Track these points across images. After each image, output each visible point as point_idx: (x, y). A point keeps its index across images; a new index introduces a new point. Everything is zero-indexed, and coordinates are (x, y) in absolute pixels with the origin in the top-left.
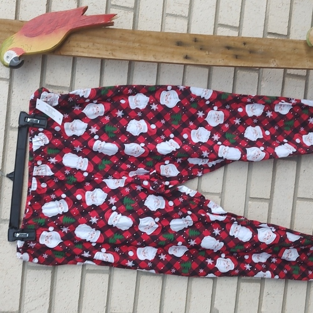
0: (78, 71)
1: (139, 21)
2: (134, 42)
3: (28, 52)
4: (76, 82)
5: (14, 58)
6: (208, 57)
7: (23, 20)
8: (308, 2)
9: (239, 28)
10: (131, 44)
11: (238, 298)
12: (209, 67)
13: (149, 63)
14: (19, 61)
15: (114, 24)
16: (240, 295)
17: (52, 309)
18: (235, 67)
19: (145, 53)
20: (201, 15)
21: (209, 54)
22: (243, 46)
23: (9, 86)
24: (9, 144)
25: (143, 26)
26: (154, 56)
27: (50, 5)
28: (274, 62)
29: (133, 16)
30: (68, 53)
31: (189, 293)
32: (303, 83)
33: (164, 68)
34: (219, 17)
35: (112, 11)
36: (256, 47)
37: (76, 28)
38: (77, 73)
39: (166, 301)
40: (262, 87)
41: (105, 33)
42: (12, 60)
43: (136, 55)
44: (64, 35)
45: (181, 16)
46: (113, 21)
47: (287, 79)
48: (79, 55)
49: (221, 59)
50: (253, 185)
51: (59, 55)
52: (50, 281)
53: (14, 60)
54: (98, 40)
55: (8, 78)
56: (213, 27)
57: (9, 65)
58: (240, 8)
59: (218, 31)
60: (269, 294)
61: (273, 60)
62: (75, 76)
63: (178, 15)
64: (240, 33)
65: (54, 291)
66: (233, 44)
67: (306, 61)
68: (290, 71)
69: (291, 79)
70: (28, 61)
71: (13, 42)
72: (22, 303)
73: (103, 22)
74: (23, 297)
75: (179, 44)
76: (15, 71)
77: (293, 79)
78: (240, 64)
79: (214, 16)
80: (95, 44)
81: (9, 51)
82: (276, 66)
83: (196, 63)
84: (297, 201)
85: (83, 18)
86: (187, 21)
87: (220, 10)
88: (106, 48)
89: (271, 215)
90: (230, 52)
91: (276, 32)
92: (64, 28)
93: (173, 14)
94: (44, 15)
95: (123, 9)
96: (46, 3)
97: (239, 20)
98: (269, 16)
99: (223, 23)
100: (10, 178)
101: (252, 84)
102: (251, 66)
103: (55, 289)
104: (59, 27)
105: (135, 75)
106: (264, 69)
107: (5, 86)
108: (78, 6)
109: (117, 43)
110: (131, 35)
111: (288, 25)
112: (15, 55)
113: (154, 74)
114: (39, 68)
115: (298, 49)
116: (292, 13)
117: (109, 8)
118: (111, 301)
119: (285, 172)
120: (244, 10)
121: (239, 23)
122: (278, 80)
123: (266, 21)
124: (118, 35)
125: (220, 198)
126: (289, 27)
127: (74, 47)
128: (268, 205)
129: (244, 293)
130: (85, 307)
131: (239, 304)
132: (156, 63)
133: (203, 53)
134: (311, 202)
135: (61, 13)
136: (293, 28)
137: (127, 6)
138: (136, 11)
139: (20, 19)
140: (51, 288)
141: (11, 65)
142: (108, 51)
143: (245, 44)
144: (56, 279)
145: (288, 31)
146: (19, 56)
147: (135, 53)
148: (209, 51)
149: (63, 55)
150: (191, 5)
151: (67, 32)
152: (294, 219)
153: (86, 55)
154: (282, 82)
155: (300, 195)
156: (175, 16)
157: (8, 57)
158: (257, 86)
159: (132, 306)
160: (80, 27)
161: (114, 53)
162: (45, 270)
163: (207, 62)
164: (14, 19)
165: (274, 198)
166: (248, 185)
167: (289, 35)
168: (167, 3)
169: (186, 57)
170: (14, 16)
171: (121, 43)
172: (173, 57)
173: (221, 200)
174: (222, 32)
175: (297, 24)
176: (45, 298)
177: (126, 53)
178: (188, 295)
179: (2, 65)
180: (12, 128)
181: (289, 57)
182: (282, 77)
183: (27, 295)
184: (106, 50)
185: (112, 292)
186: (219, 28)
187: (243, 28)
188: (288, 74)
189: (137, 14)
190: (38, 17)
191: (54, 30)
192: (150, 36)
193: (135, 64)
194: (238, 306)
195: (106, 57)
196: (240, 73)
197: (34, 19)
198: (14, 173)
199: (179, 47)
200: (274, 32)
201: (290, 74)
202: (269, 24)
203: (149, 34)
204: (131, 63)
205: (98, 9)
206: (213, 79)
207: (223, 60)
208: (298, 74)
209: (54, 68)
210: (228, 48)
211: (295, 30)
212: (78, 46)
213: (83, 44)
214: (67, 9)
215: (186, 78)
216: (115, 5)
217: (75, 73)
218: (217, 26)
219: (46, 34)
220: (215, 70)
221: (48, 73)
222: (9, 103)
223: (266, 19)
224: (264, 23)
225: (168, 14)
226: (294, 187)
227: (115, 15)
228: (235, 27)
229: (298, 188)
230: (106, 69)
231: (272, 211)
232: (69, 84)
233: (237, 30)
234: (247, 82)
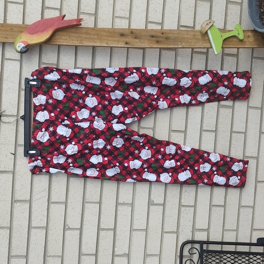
0: (61, 54)
1: (98, 22)
2: (94, 35)
3: (30, 43)
4: (60, 61)
5: (22, 47)
6: (140, 42)
7: (28, 24)
8: (206, 5)
9: (162, 24)
10: (92, 37)
11: (166, 194)
12: (144, 49)
13: (105, 48)
14: (25, 49)
15: (82, 25)
16: (167, 191)
17: (50, 199)
18: (160, 48)
19: (101, 41)
20: (137, 16)
21: (140, 41)
22: (161, 35)
23: (20, 64)
24: (22, 99)
25: (101, 25)
26: (106, 43)
27: (43, 14)
28: (181, 44)
29: (94, 19)
30: (54, 43)
31: (134, 190)
32: (204, 57)
33: (115, 50)
34: (149, 17)
35: (81, 16)
36: (170, 35)
37: (59, 28)
38: (61, 55)
39: (120, 195)
40: (178, 60)
41: (77, 30)
42: (21, 48)
43: (95, 43)
44: (52, 32)
45: (125, 18)
46: (81, 23)
47: (194, 55)
48: (61, 44)
49: (148, 44)
50: (174, 122)
51: (49, 44)
52: (48, 182)
53: (22, 48)
54: (72, 35)
55: (20, 59)
56: (145, 23)
57: (20, 51)
58: (162, 11)
59: (148, 26)
60: (186, 191)
61: (180, 43)
62: (60, 57)
63: (123, 17)
64: (163, 26)
65: (51, 188)
66: (155, 34)
67: (202, 43)
68: (196, 49)
69: (196, 55)
70: (31, 49)
71: (22, 37)
72: (32, 195)
73: (75, 23)
74: (32, 191)
75: (122, 35)
76: (24, 55)
77: (198, 55)
78: (160, 46)
79: (146, 17)
80: (70, 37)
81: (20, 43)
82: (183, 47)
83: (132, 47)
84: (203, 132)
85: (63, 21)
86: (128, 20)
87: (149, 13)
88: (77, 39)
89: (186, 141)
90: (154, 39)
91: (186, 25)
92: (51, 28)
93: (119, 16)
94: (40, 21)
95: (88, 14)
96: (41, 13)
97: (161, 19)
98: (181, 15)
99: (151, 21)
100: (22, 119)
101: (171, 59)
102: (167, 47)
103: (51, 187)
104: (49, 28)
105: (97, 55)
106: (179, 49)
107: (18, 64)
108: (60, 14)
109: (84, 36)
110: (92, 30)
111: (194, 20)
112: (23, 45)
113: (108, 54)
114: (38, 53)
115: (196, 35)
116: (196, 13)
117: (79, 15)
118: (86, 195)
119: (195, 114)
120: (165, 12)
121: (161, 20)
122: (188, 56)
123: (179, 18)
124: (84, 31)
125: (153, 131)
126: (194, 22)
127: (58, 39)
128: (184, 135)
129: (170, 190)
130: (70, 197)
131: (167, 197)
132: (110, 48)
133: (137, 40)
134: (212, 133)
135: (50, 19)
136: (197, 22)
137: (91, 13)
138: (96, 15)
139: (25, 24)
140: (49, 186)
141: (21, 51)
142: (78, 41)
143: (162, 34)
144: (52, 181)
145: (194, 24)
146: (25, 46)
147: (95, 41)
148: (140, 39)
149: (52, 44)
150: (131, 11)
151: (54, 31)
152: (201, 143)
153: (65, 44)
154: (191, 57)
155: (205, 128)
156: (121, 18)
157: (19, 47)
158: (174, 60)
159: (99, 198)
160: (61, 27)
161: (82, 42)
162: (45, 175)
163: (139, 46)
164: (22, 24)
165: (187, 131)
166: (171, 122)
167: (195, 27)
168: (116, 10)
169: (127, 43)
170: (22, 22)
171: (86, 36)
172: (118, 43)
173: (154, 132)
174: (151, 27)
175: (200, 20)
176: (46, 192)
177: (90, 42)
178: (134, 191)
179: (16, 51)
180: (23, 89)
181: (190, 41)
182: (191, 53)
183: (35, 190)
184: (77, 41)
185: (87, 189)
186: (149, 24)
187: (165, 24)
188: (195, 51)
189: (97, 17)
190: (36, 22)
191: (46, 29)
192: (104, 31)
193: (97, 48)
194: (166, 198)
195: (78, 45)
196: (163, 52)
197: (34, 24)
198: (24, 116)
199: (122, 37)
200: (184, 25)
201: (196, 51)
202: (181, 20)
203: (104, 30)
204: (94, 47)
205: (73, 15)
206: (146, 56)
207: (149, 44)
208: (202, 51)
209: (47, 53)
210: (152, 36)
211: (199, 23)
212: (60, 39)
213: (63, 38)
214: (54, 17)
215: (129, 56)
216: (83, 13)
217: (60, 55)
218: (147, 23)
219: (41, 32)
220: (147, 50)
221: (43, 56)
222: (21, 74)
223: (179, 17)
224: (178, 20)
225: (116, 16)
226: (200, 123)
227: (82, 19)
228: (159, 23)
229: (203, 124)
230: (78, 52)
231: (187, 139)
232: (57, 62)
233: (160, 25)
234: (168, 58)
